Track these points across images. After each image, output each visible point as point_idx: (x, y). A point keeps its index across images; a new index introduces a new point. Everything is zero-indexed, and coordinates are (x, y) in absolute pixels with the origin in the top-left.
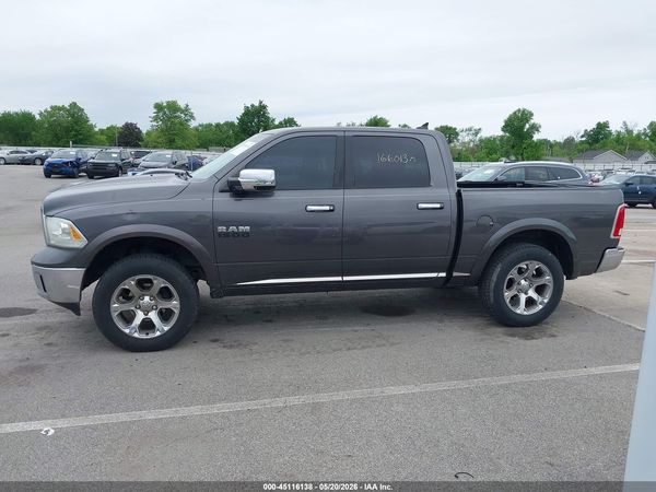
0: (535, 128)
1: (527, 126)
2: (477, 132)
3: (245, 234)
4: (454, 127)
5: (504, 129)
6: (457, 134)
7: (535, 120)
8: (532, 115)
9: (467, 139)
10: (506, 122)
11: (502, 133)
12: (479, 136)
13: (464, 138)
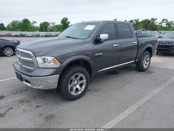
0: (69, 22)
1: (67, 22)
2: (54, 24)
3: (101, 56)
4: (48, 22)
5: (61, 23)
6: (49, 24)
7: (68, 20)
8: (68, 19)
9: (52, 26)
10: (61, 21)
11: (61, 24)
12: (55, 25)
13: (51, 25)
